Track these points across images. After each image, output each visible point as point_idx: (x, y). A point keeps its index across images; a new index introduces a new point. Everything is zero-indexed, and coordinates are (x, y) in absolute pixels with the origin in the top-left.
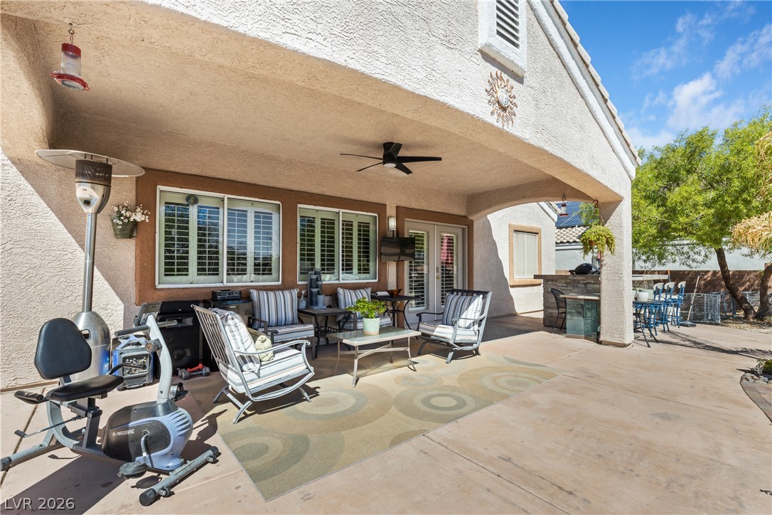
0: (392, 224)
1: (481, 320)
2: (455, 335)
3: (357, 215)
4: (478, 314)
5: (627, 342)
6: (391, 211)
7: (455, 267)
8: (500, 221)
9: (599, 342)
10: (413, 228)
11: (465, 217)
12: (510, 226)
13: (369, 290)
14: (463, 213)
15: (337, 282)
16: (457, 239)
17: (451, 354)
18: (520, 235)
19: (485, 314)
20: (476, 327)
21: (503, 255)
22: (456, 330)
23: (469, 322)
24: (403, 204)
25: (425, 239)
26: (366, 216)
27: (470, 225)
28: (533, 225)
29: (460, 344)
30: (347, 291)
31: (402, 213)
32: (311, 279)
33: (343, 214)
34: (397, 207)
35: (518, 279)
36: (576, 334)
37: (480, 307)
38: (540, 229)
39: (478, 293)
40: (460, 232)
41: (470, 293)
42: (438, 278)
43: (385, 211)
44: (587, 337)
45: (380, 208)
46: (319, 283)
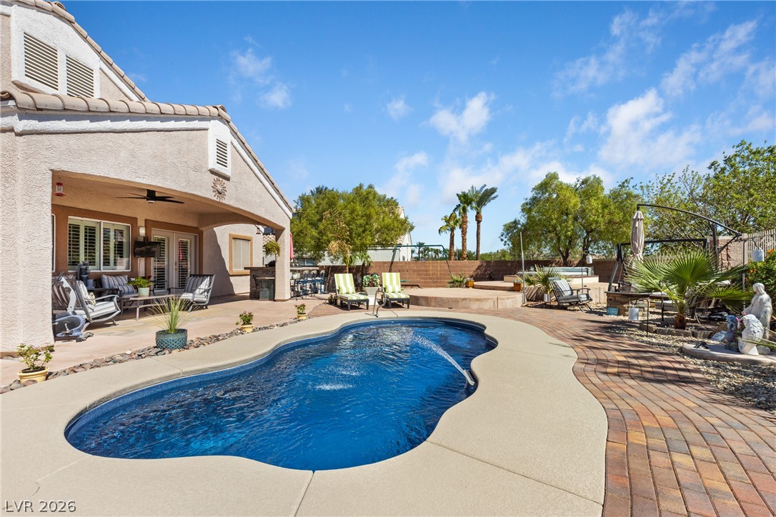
0: (142, 231)
1: (209, 290)
2: (194, 297)
3: (114, 224)
4: (207, 287)
5: (286, 299)
6: (141, 222)
7: (189, 263)
8: (223, 233)
9: (275, 301)
10: (157, 235)
11: (197, 228)
12: (230, 235)
13: (126, 277)
14: (195, 226)
15: (99, 271)
16: (191, 242)
17: (191, 308)
18: (238, 241)
19: (211, 287)
20: (206, 293)
21: (225, 254)
22: (194, 295)
23: (202, 291)
24: (149, 218)
25: (166, 242)
26: (121, 225)
27: (201, 234)
28: (248, 235)
29: (197, 302)
30: (109, 277)
31: (148, 224)
32: (81, 269)
33: (104, 223)
34: (146, 220)
35: (235, 270)
36: (265, 299)
37: (208, 283)
38: (252, 238)
39: (207, 276)
40: (193, 238)
41: (201, 276)
42: (176, 269)
43: (137, 223)
44: (270, 300)
45: (133, 221)
46: (88, 271)
